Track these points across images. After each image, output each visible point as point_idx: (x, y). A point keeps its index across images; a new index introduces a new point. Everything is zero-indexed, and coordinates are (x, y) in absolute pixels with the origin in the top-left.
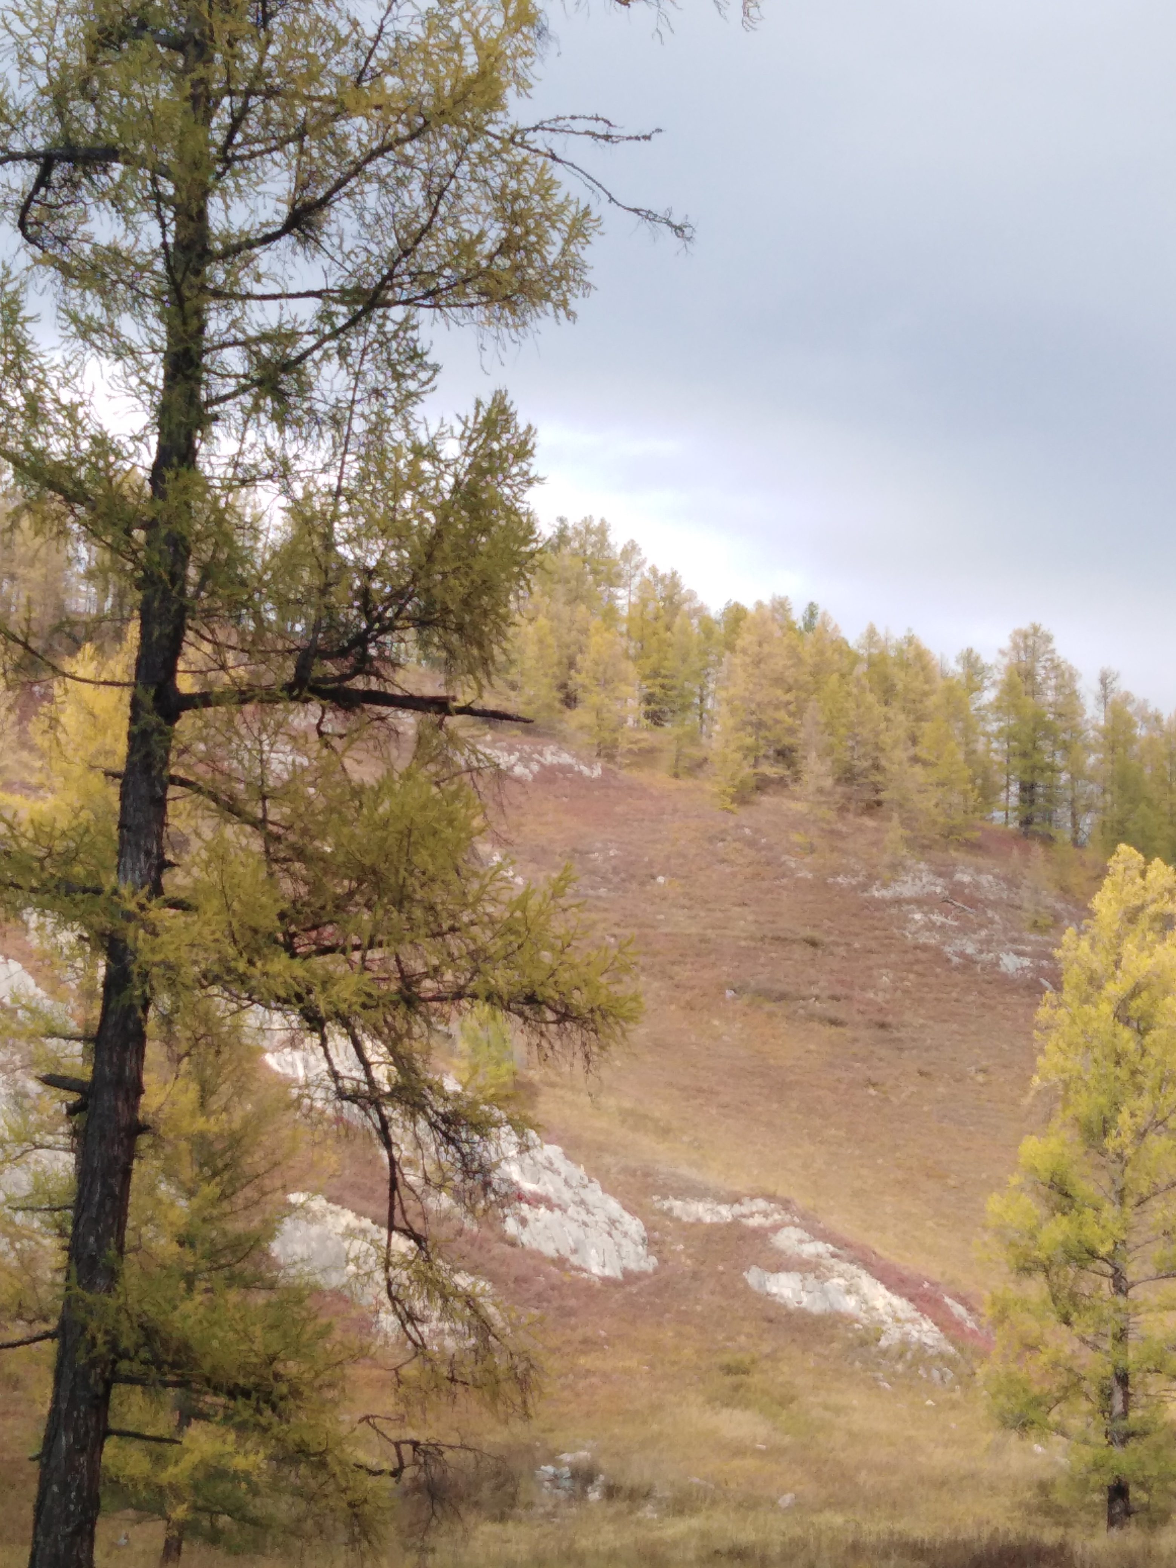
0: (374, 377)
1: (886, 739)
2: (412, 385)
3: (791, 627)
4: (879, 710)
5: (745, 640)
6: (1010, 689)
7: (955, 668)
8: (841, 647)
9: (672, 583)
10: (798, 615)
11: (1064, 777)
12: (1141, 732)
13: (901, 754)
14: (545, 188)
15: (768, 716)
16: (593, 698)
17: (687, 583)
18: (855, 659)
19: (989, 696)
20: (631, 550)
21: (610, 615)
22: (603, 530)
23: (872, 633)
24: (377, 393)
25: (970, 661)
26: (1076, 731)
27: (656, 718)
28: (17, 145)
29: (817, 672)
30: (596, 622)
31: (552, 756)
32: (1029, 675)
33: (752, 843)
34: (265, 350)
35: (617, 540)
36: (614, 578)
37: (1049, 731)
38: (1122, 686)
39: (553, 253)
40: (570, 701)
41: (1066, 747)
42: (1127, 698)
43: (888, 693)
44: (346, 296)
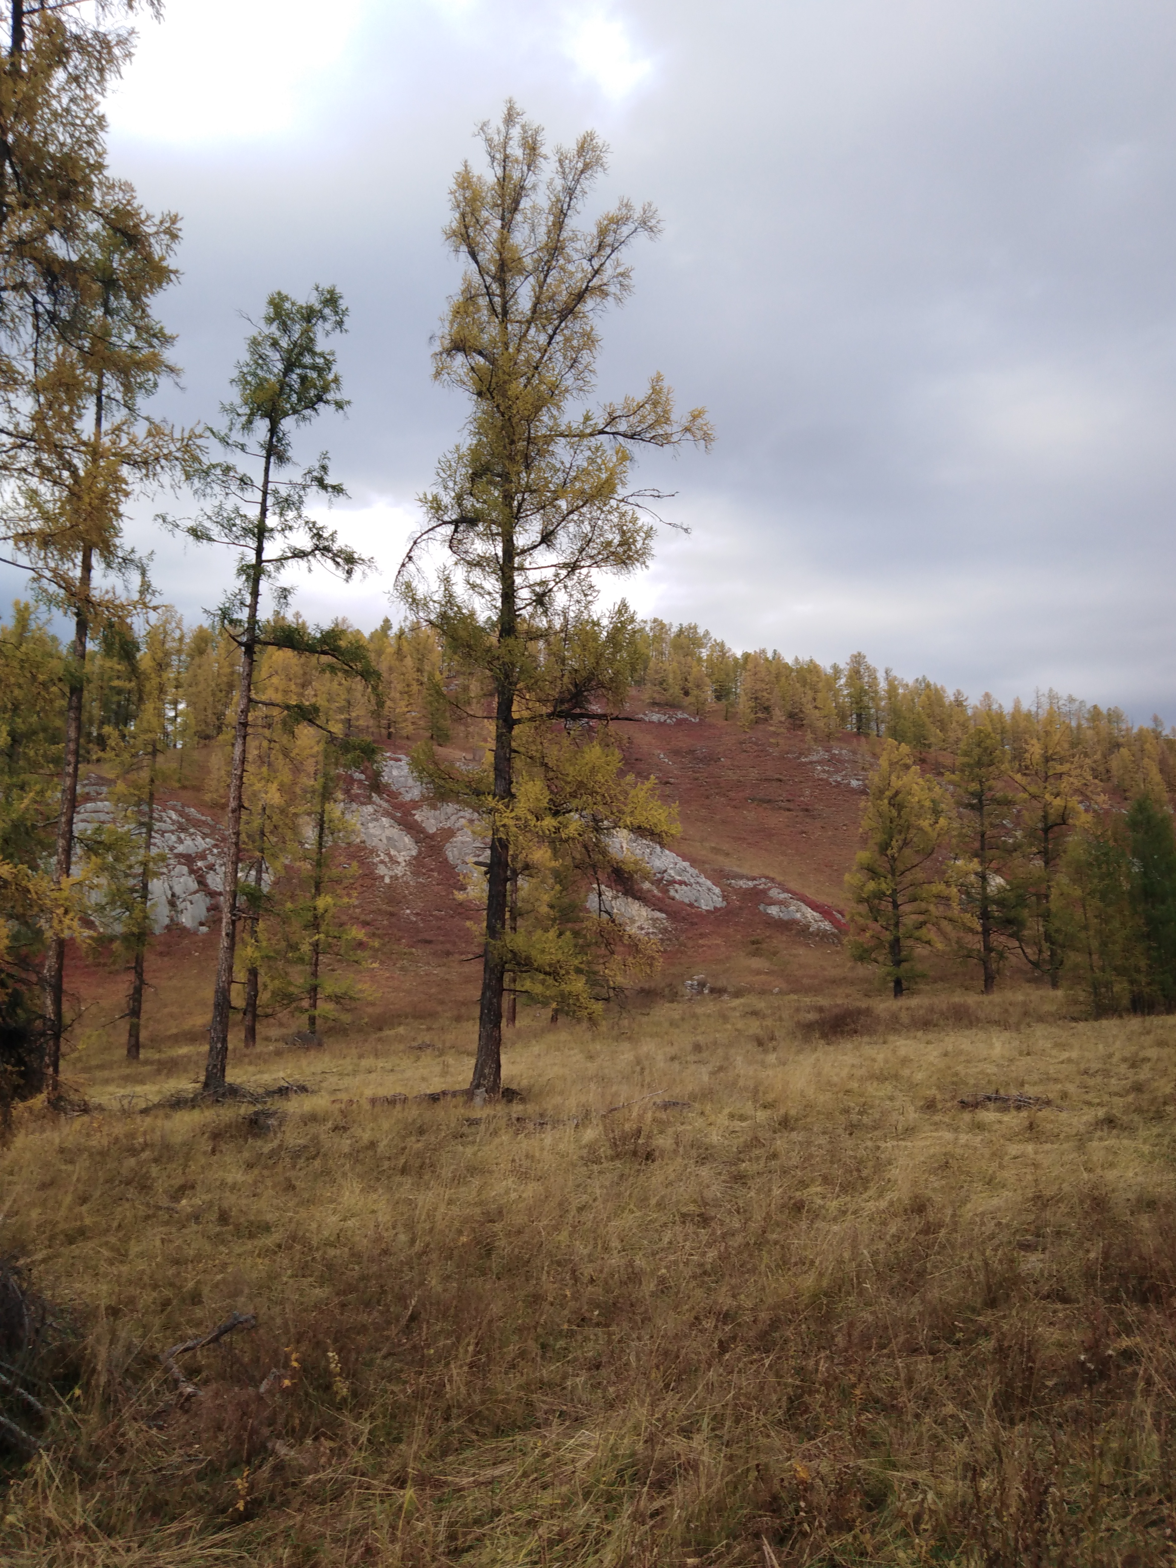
0: (577, 596)
1: (804, 700)
2: (590, 598)
3: (767, 659)
4: (801, 689)
5: (750, 666)
6: (850, 677)
7: (829, 671)
8: (786, 666)
9: (722, 645)
10: (770, 655)
11: (873, 711)
12: (901, 691)
13: (810, 706)
14: (634, 520)
15: (759, 695)
16: (695, 692)
17: (728, 645)
18: (792, 670)
19: (842, 681)
20: (707, 633)
21: (700, 659)
22: (695, 627)
23: (797, 659)
24: (578, 602)
25: (835, 668)
26: (876, 692)
27: (718, 698)
28: (446, 518)
29: (778, 676)
30: (695, 663)
31: (680, 715)
32: (858, 672)
33: (756, 744)
34: (537, 589)
35: (701, 631)
36: (701, 645)
37: (866, 693)
38: (894, 673)
39: (639, 545)
40: (687, 694)
41: (873, 699)
42: (895, 678)
43: (804, 683)
44: (565, 566)
